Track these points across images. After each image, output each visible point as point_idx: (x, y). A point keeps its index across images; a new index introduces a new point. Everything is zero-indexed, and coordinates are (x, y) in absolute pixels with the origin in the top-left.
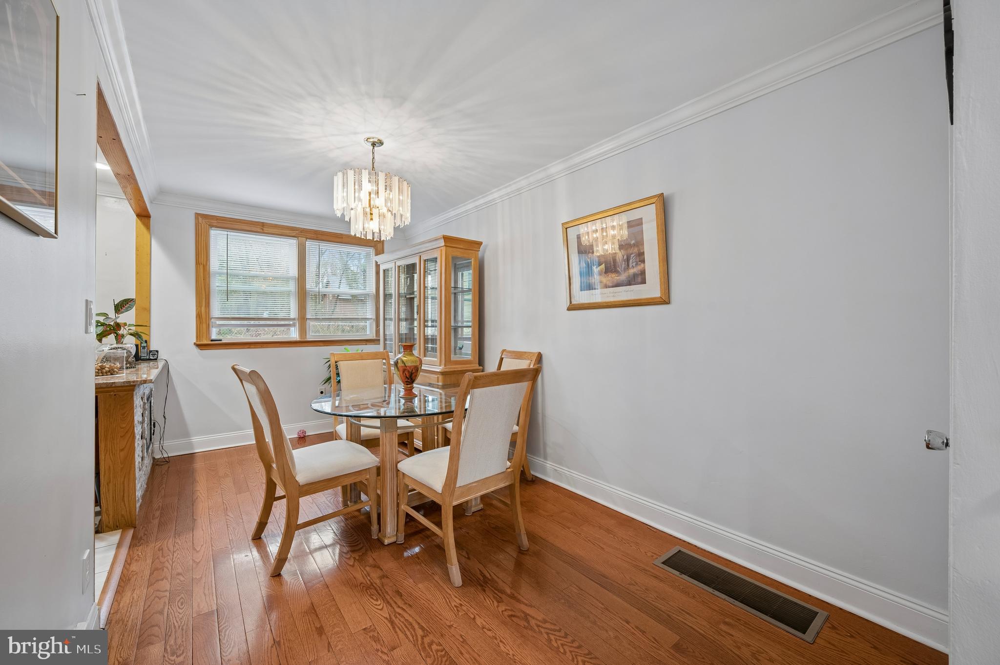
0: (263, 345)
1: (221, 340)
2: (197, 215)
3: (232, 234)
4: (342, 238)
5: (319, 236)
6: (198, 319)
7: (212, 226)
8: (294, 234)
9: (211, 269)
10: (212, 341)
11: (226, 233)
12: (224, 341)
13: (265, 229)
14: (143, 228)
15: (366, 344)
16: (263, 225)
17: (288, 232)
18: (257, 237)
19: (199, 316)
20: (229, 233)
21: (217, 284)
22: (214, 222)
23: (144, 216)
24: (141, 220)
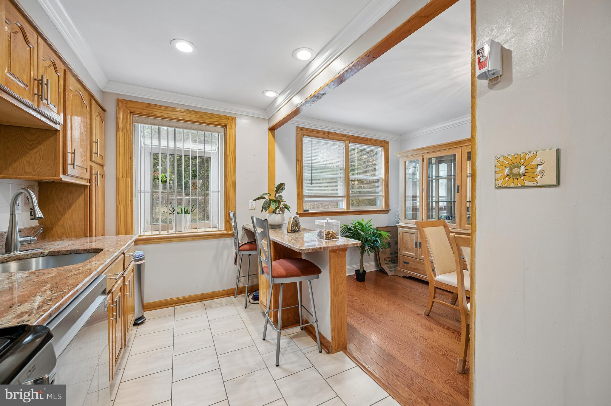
0: (329, 214)
1: (308, 211)
2: (297, 128)
3: (314, 140)
4: (367, 141)
5: (356, 140)
6: (298, 196)
7: (304, 135)
8: (344, 139)
9: (304, 164)
10: (304, 211)
11: (310, 139)
12: (310, 211)
13: (330, 136)
14: (272, 137)
15: (380, 213)
16: (329, 133)
17: (341, 138)
18: (325, 141)
19: (298, 195)
20: (312, 140)
21: (306, 174)
22: (305, 133)
23: (272, 129)
24: (271, 132)
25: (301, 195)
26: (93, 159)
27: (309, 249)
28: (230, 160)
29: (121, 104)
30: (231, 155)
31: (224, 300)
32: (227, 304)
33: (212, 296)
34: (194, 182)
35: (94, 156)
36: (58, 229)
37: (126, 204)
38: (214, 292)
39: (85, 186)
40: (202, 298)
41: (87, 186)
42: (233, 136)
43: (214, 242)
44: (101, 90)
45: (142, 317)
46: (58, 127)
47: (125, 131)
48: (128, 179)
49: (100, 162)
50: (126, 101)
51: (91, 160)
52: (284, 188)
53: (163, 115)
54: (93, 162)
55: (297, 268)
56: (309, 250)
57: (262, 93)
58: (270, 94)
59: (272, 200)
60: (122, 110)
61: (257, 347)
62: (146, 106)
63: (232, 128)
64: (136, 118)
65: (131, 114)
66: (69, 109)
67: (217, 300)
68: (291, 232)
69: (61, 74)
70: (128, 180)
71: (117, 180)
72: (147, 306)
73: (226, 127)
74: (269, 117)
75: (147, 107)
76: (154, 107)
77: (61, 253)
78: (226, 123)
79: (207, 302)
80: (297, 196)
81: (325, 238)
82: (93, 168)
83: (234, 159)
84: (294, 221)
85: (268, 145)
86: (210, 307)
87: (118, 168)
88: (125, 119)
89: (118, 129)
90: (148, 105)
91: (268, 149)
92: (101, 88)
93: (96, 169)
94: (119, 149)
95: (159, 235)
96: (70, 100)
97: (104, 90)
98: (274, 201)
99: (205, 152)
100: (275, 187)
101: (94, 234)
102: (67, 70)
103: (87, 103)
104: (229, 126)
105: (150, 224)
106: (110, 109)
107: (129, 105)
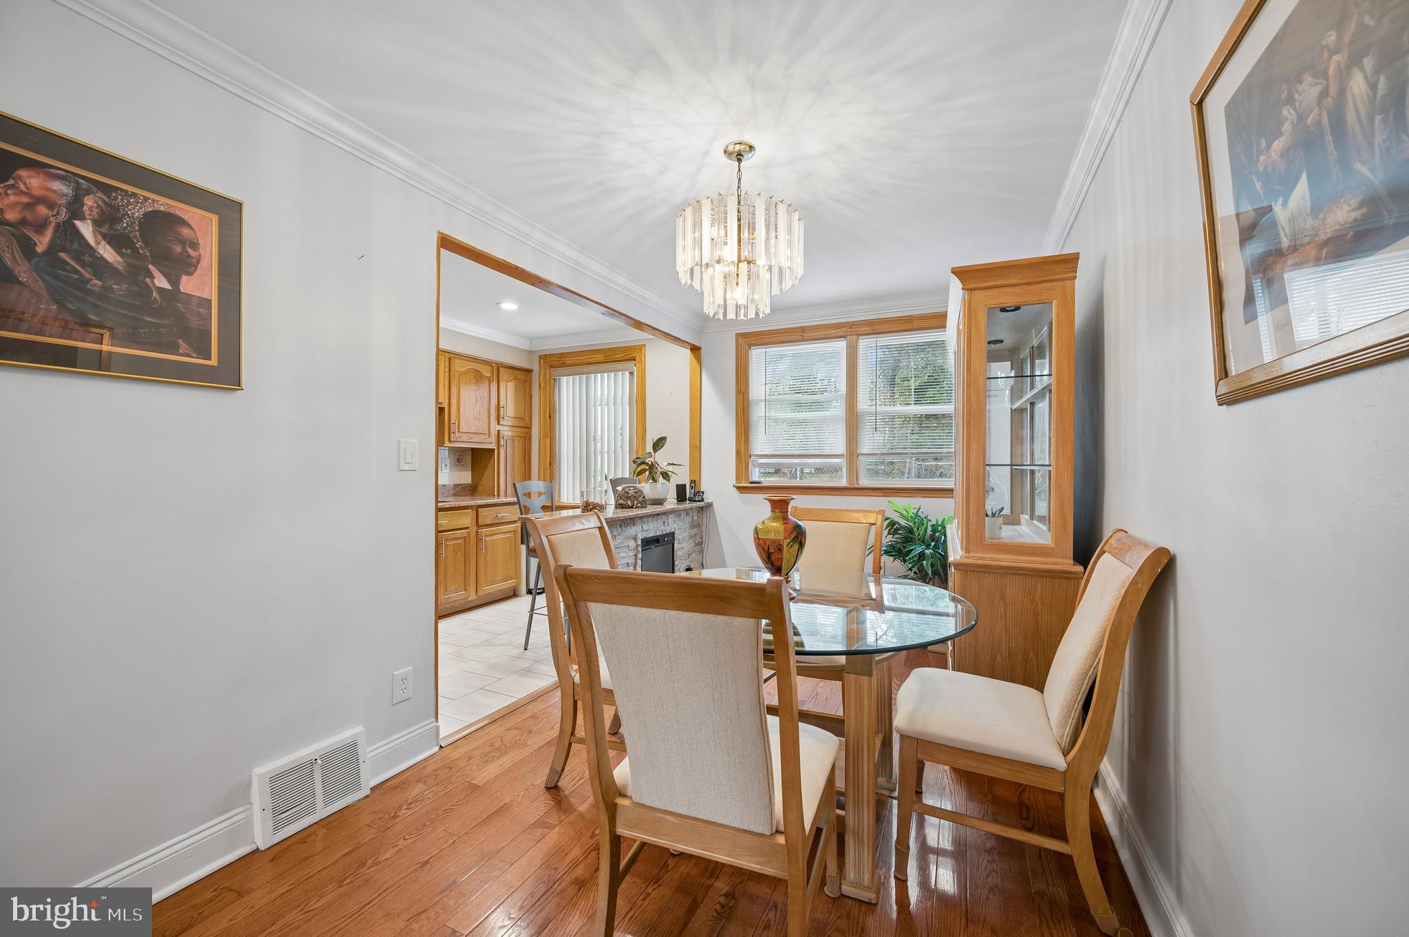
1: (759, 483)
2: (739, 336)
3: (770, 350)
5: (876, 327)
6: (738, 458)
7: (751, 345)
9: (750, 397)
10: (751, 483)
11: (764, 350)
12: (764, 484)
13: (805, 335)
14: (695, 362)
16: (803, 329)
17: (833, 332)
19: (738, 453)
20: (768, 349)
22: (753, 340)
24: (693, 356)
29: (543, 360)
35: (503, 418)
36: (483, 488)
37: (545, 467)
41: (494, 449)
44: (528, 351)
47: (545, 389)
49: (522, 425)
51: (498, 423)
54: (501, 425)
60: (544, 366)
65: (553, 369)
70: (548, 441)
71: (539, 441)
73: (634, 360)
75: (560, 358)
78: (633, 355)
82: (501, 432)
88: (545, 375)
89: (540, 386)
92: (527, 349)
93: (505, 432)
94: (540, 409)
97: (531, 350)
103: (489, 374)
104: (638, 359)
106: (536, 367)
107: (548, 360)
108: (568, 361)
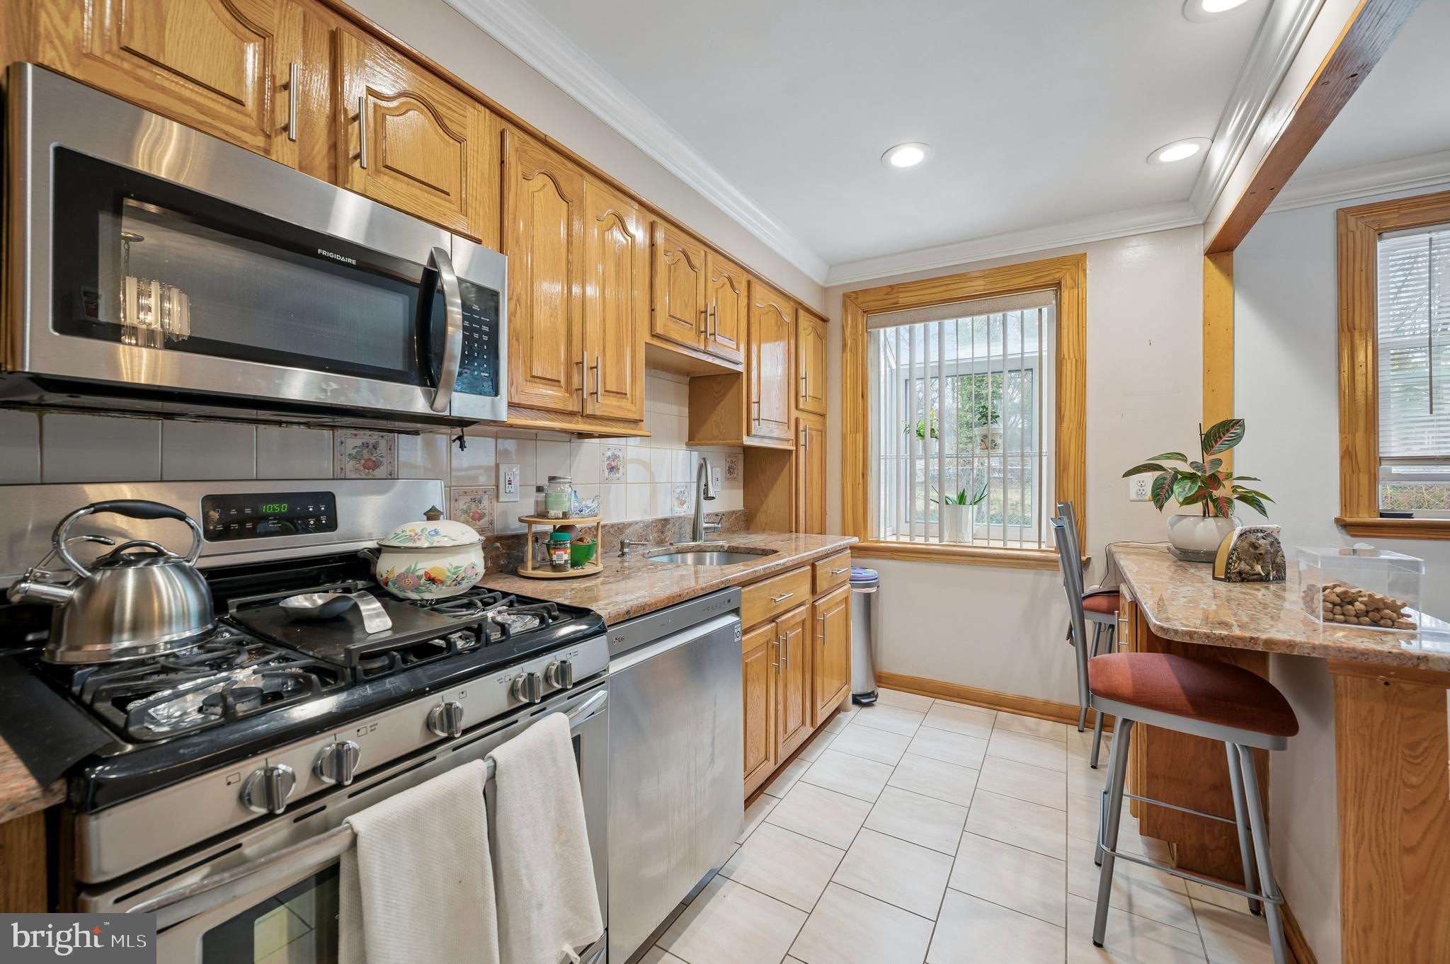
10: (1383, 515)
11: (1427, 236)
12: (1417, 519)
14: (1218, 276)
19: (1347, 454)
20: (1434, 235)
22: (1391, 219)
23: (1221, 251)
24: (1214, 261)
25: (1361, 455)
26: (801, 406)
27: (1195, 633)
28: (1069, 369)
29: (849, 301)
30: (1072, 356)
31: (1047, 726)
32: (1051, 738)
33: (1020, 706)
34: (985, 432)
35: (801, 400)
36: (761, 518)
37: (855, 480)
38: (1025, 698)
39: (790, 451)
40: (995, 702)
41: (792, 451)
42: (1081, 303)
43: (1026, 577)
44: (822, 287)
45: (871, 694)
46: (741, 368)
47: (855, 349)
48: (858, 435)
49: (819, 410)
50: (855, 292)
51: (797, 407)
52: (1238, 438)
53: (914, 299)
54: (802, 410)
55: (1183, 687)
56: (1191, 638)
57: (1147, 162)
58: (1180, 153)
59: (1181, 473)
60: (850, 311)
61: (1067, 869)
62: (885, 292)
63: (1076, 285)
64: (874, 319)
65: (865, 315)
66: (754, 336)
67: (1030, 721)
68: (1228, 579)
69: (742, 288)
71: (844, 437)
72: (887, 678)
73: (1058, 285)
74: (1204, 219)
75: (887, 294)
76: (900, 290)
77: (739, 551)
78: (1057, 276)
79: (1003, 716)
80: (1342, 458)
81: (1321, 613)
82: (801, 421)
83: (1081, 364)
84: (1245, 545)
85: (1204, 303)
86: (1006, 729)
87: (844, 416)
88: (855, 326)
89: (844, 346)
90: (890, 290)
91: (1204, 316)
92: (821, 283)
93: (807, 422)
94: (846, 383)
95: (908, 543)
96: (757, 323)
97: (827, 286)
98: (1190, 478)
99: (1022, 358)
100: (1201, 435)
101: (802, 527)
102: (752, 279)
103: (788, 318)
104: (1067, 282)
105: (906, 522)
106: (835, 314)
107: (860, 300)
108: (904, 299)
